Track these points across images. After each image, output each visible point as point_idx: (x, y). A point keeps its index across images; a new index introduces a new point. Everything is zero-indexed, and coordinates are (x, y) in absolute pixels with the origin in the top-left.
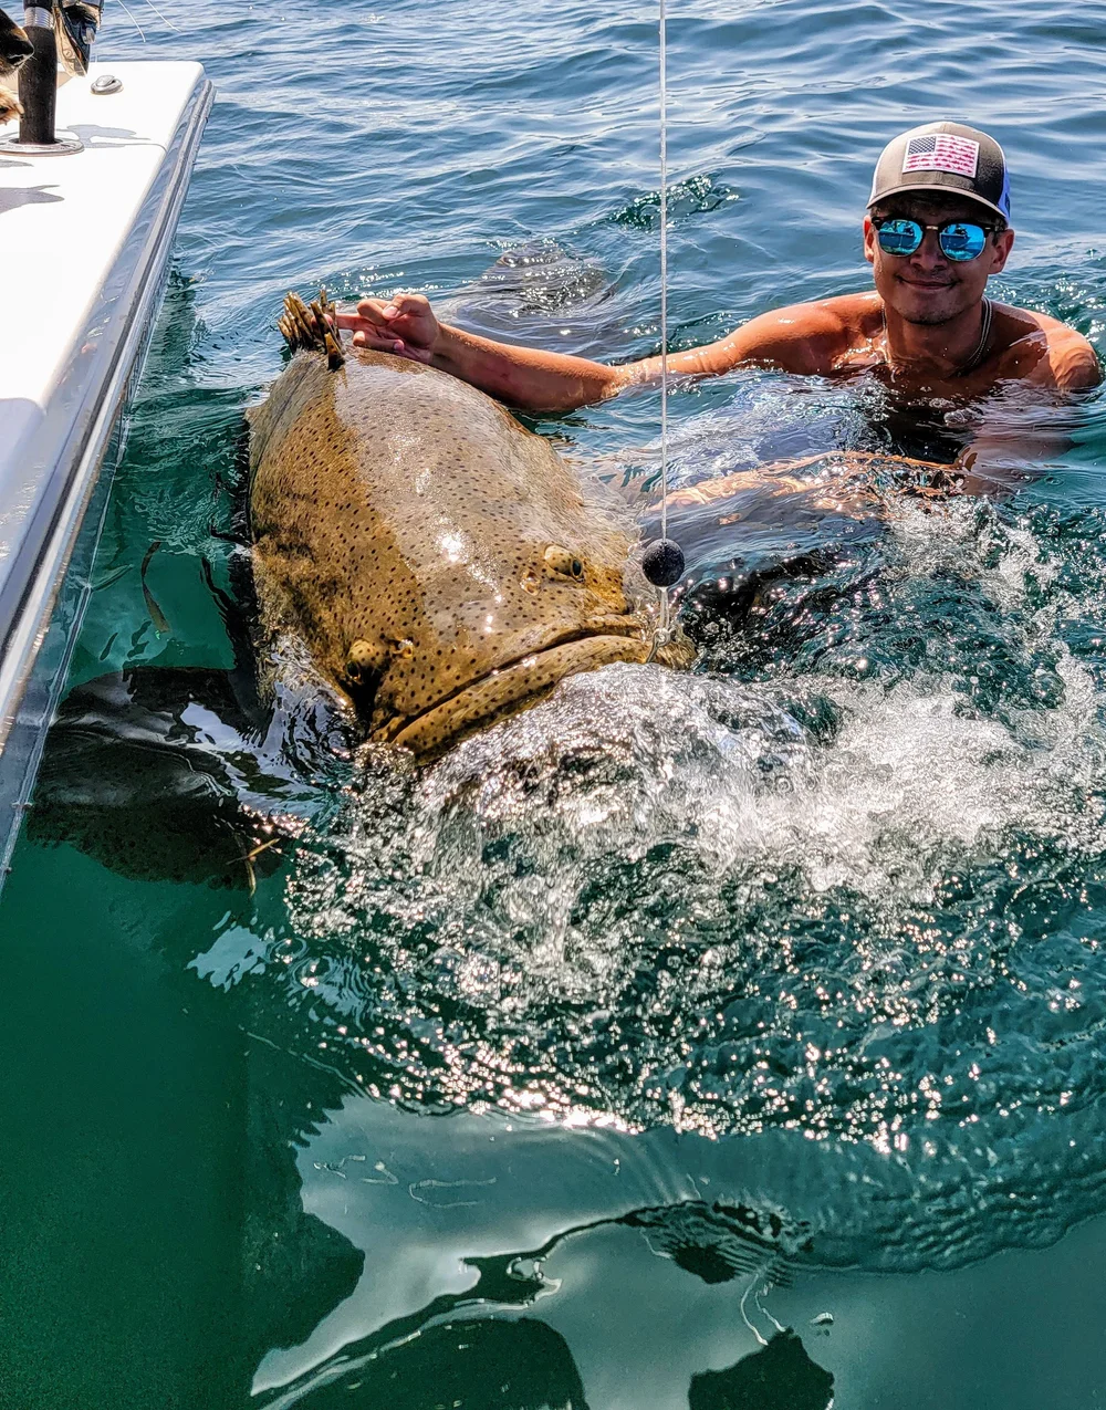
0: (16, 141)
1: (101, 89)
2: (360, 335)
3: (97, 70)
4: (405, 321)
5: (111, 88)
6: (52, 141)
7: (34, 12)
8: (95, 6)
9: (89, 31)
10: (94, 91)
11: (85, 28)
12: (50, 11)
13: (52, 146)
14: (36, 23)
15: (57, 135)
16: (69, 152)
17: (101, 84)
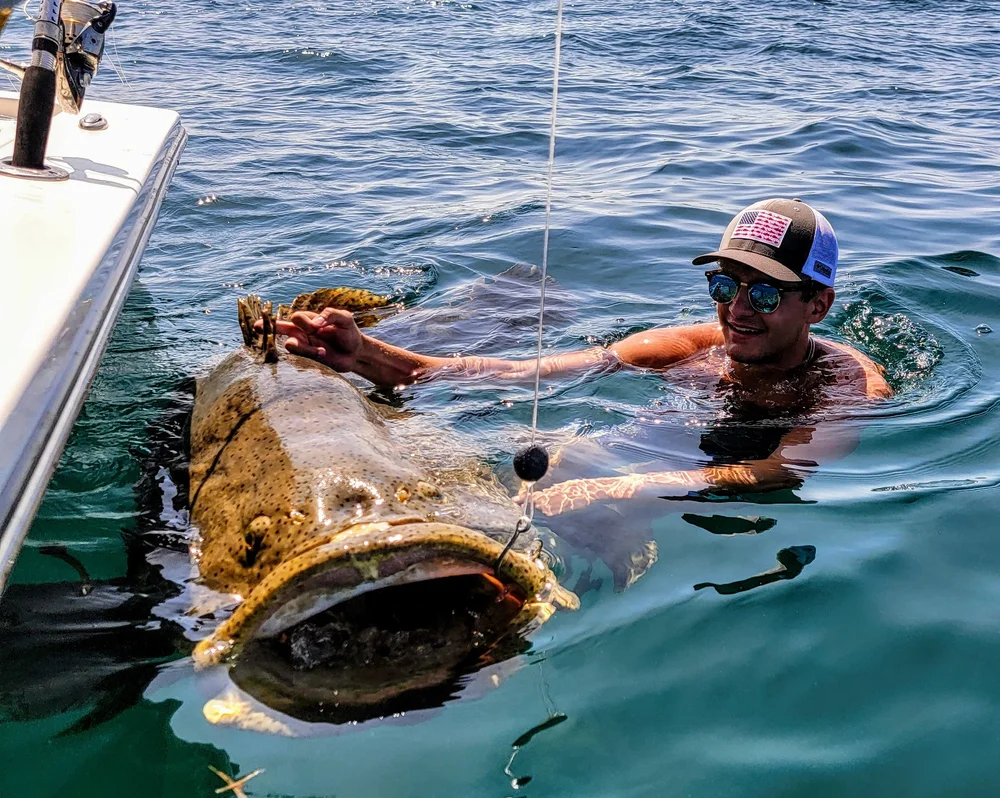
0: (9, 163)
1: (87, 125)
2: (293, 341)
3: (89, 107)
4: (332, 331)
5: (97, 125)
6: (40, 166)
7: (40, 55)
8: (95, 56)
9: (86, 76)
10: (81, 126)
11: (83, 73)
12: (55, 55)
13: (40, 172)
14: (40, 65)
15: (46, 162)
16: (55, 179)
17: (88, 120)
